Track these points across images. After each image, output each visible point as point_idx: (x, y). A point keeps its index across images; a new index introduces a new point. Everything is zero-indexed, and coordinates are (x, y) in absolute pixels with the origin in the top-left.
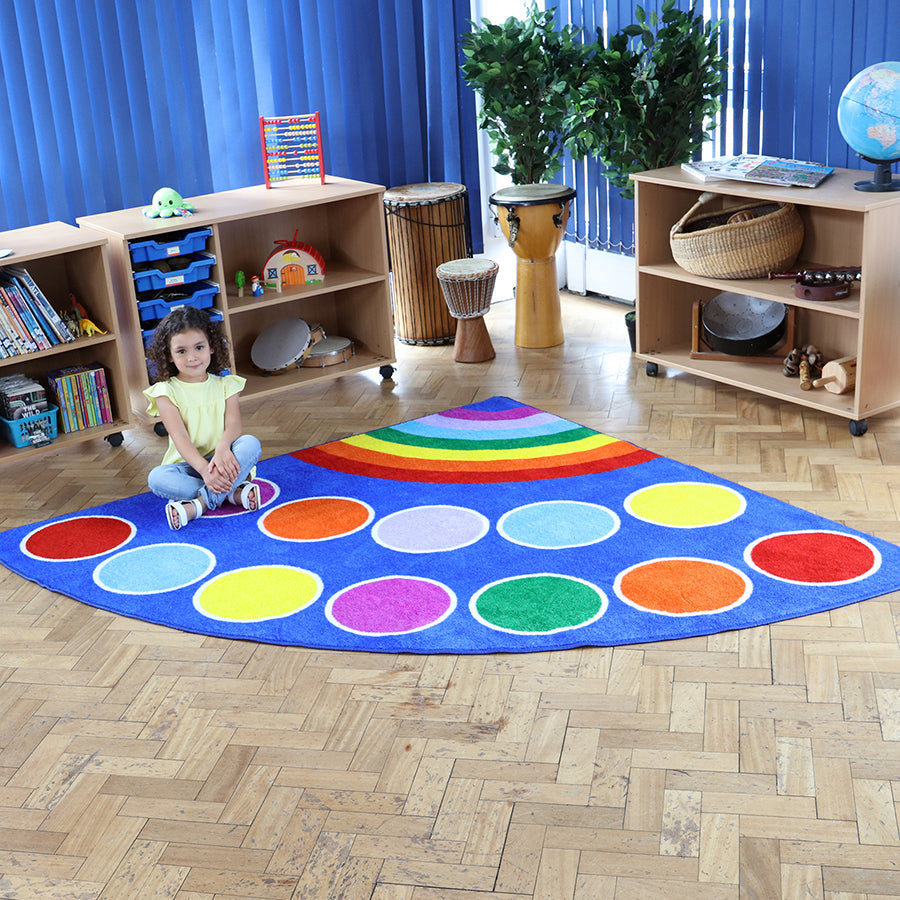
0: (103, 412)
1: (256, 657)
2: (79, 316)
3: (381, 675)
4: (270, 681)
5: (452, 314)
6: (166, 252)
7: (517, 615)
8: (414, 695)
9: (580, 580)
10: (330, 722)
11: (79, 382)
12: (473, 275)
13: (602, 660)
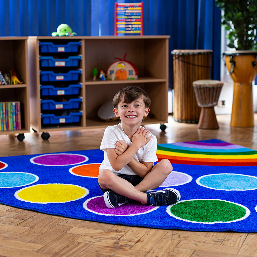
0: (17, 124)
1: (33, 218)
2: (11, 75)
3: (100, 233)
4: (33, 228)
5: (199, 104)
6: (57, 49)
7: (194, 214)
8: (115, 243)
9: (236, 204)
10: (57, 250)
11: (7, 106)
12: (209, 85)
13: (239, 238)
